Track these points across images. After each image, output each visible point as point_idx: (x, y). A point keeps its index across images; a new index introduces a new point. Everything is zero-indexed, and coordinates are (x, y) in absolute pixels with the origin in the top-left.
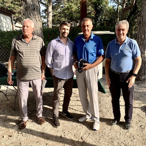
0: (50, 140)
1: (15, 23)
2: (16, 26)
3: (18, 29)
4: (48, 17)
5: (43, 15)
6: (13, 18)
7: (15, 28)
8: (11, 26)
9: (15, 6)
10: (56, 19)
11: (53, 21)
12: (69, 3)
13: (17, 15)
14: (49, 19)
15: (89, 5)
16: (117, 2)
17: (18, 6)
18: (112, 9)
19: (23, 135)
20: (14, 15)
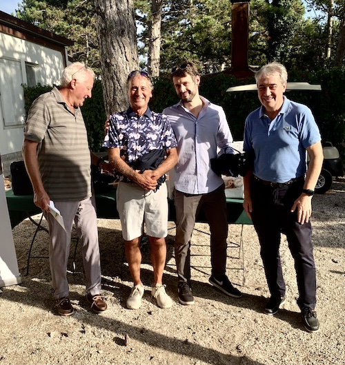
0: (160, 348)
6: (67, 55)
9: (72, 25)
10: (170, 56)
11: (162, 59)
14: (152, 54)
15: (254, 18)
16: (326, 8)
17: (78, 25)
18: (312, 25)
19: (94, 334)
20: (69, 48)
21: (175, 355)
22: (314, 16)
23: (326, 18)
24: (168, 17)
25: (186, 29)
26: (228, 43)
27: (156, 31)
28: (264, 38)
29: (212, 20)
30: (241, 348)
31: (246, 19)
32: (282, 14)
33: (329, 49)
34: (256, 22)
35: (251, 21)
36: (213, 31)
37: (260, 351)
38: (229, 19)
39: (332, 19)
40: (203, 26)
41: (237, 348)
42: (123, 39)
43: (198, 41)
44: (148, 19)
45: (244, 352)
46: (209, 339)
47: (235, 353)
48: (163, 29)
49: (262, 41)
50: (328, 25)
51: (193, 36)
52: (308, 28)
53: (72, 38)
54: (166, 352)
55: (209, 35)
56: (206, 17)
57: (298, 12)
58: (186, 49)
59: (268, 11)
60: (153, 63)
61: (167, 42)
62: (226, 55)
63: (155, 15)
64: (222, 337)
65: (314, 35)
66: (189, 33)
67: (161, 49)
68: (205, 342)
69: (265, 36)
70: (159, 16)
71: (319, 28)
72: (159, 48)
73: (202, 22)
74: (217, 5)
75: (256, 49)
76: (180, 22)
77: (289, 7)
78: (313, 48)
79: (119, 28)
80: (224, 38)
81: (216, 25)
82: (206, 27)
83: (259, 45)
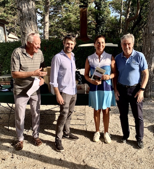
0: (49, 163)
1: (8, 34)
2: (9, 37)
3: (12, 40)
4: (44, 27)
5: (39, 25)
6: (5, 29)
7: (8, 40)
8: (4, 37)
9: (8, 15)
10: (53, 30)
11: (50, 31)
12: (67, 12)
13: (10, 25)
14: (45, 29)
15: (90, 15)
16: (119, 12)
17: (11, 15)
18: (114, 19)
19: (18, 158)
20: (7, 25)
21: (55, 166)
22: (115, 15)
23: (120, 16)
24: (52, 13)
25: (61, 19)
26: (79, 25)
27: (47, 19)
28: (94, 24)
29: (72, 15)
30: (85, 161)
31: (86, 15)
32: (101, 13)
33: (121, 29)
34: (90, 16)
35: (89, 16)
36: (72, 20)
37: (93, 162)
38: (79, 15)
39: (122, 16)
40: (68, 17)
41: (83, 161)
42: (31, 22)
43: (66, 24)
44: (43, 13)
45: (86, 163)
46: (71, 157)
47: (82, 164)
48: (50, 18)
49: (93, 25)
50: (120, 19)
51: (64, 22)
52: (112, 20)
53: (8, 21)
54: (51, 165)
55: (70, 22)
56: (69, 14)
57: (108, 13)
58: (61, 28)
59: (96, 12)
60: (46, 33)
61: (52, 24)
62: (78, 30)
63: (46, 12)
64: (76, 156)
65: (115, 23)
66: (62, 20)
67: (49, 27)
68: (69, 159)
69: (95, 23)
70: (48, 12)
71: (117, 20)
72: (48, 27)
73: (67, 16)
74: (74, 9)
75: (91, 28)
76: (58, 16)
77: (104, 11)
78: (114, 28)
79: (29, 17)
80: (77, 23)
81: (73, 18)
82: (69, 18)
83: (92, 27)
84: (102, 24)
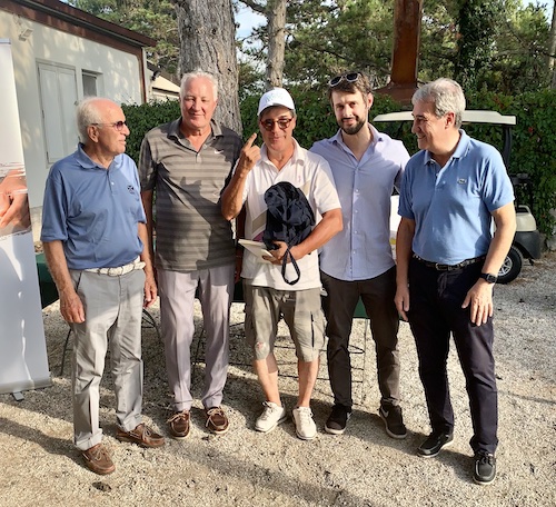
1: (153, 79)
2: (154, 89)
3: (162, 98)
4: (271, 53)
5: (252, 46)
6: (145, 60)
7: (151, 96)
9: (158, 15)
11: (289, 64)
13: (162, 46)
14: (274, 59)
17: (167, 16)
20: (152, 49)
51: (339, 29)
53: (158, 34)
60: (274, 72)
61: (298, 37)
67: (286, 49)
72: (283, 47)
83: (444, 48)
84: (483, 36)
